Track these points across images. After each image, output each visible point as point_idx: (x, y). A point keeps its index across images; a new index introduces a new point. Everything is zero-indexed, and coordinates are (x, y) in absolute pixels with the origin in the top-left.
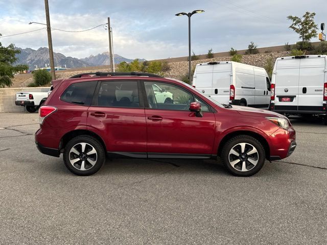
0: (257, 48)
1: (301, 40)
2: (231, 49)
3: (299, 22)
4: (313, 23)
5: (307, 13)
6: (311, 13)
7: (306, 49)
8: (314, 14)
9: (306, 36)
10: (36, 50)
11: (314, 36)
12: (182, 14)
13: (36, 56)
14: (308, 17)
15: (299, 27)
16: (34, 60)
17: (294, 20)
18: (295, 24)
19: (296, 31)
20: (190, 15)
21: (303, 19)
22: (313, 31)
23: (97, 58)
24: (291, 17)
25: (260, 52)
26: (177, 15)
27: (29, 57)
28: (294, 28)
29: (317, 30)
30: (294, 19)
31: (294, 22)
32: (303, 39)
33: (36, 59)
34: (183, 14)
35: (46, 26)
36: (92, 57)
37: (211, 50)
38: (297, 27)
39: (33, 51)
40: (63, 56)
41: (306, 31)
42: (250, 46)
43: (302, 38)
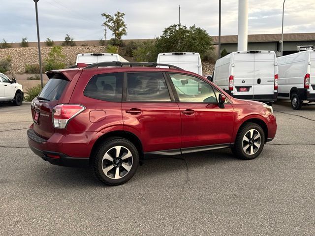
0: (73, 40)
1: (114, 37)
2: (47, 40)
3: (112, 20)
4: (123, 22)
5: (119, 13)
6: (122, 13)
7: (119, 45)
8: (124, 14)
9: (118, 34)
11: (125, 34)
14: (118, 17)
15: (111, 24)
17: (107, 18)
18: (109, 21)
19: (110, 28)
21: (115, 18)
22: (124, 30)
24: (104, 15)
25: (77, 44)
28: (108, 26)
29: (126, 29)
30: (107, 16)
31: (108, 20)
32: (116, 36)
37: (25, 39)
38: (110, 24)
41: (118, 29)
42: (67, 38)
43: (114, 35)
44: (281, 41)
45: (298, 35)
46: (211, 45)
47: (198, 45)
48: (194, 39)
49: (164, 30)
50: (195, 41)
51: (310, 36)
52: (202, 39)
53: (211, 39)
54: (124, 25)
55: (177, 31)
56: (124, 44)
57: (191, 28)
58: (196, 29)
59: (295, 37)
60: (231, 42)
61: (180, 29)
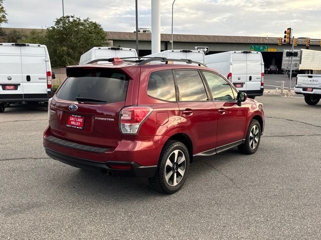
4: (2, 8)
22: (3, 16)
29: (6, 16)
44: (172, 41)
45: (184, 36)
46: (106, 40)
47: (95, 39)
48: (90, 33)
49: (56, 21)
50: (92, 35)
51: (194, 38)
52: (98, 33)
53: (106, 34)
54: (4, 11)
55: (72, 23)
56: (5, 32)
57: (85, 21)
58: (90, 22)
59: (181, 38)
60: (123, 39)
61: (74, 21)
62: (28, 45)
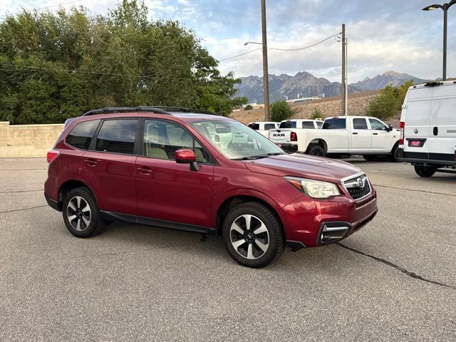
10: (293, 76)
12: (433, 6)
13: (292, 84)
16: (289, 89)
20: (446, 7)
23: (375, 82)
26: (426, 9)
27: (284, 86)
33: (292, 88)
34: (436, 6)
35: (261, 46)
36: (367, 80)
39: (289, 77)
40: (327, 81)
62: (442, 84)
